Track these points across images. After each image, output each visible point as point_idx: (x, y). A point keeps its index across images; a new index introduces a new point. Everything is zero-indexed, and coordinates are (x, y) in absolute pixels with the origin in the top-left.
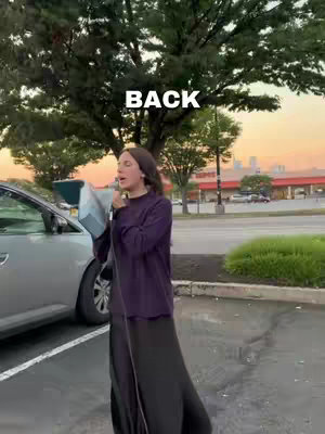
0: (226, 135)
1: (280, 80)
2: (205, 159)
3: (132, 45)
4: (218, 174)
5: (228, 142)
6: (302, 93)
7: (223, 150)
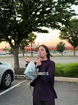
0: (33, 37)
1: (49, 27)
2: (28, 43)
3: (14, 16)
4: (32, 47)
5: (34, 39)
6: (54, 30)
7: (33, 41)
